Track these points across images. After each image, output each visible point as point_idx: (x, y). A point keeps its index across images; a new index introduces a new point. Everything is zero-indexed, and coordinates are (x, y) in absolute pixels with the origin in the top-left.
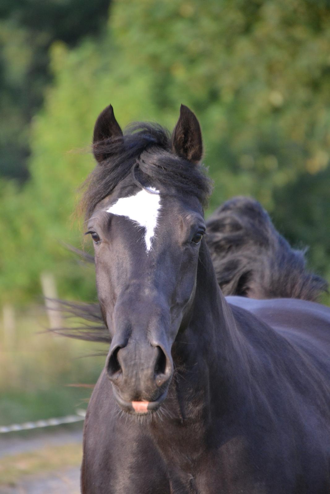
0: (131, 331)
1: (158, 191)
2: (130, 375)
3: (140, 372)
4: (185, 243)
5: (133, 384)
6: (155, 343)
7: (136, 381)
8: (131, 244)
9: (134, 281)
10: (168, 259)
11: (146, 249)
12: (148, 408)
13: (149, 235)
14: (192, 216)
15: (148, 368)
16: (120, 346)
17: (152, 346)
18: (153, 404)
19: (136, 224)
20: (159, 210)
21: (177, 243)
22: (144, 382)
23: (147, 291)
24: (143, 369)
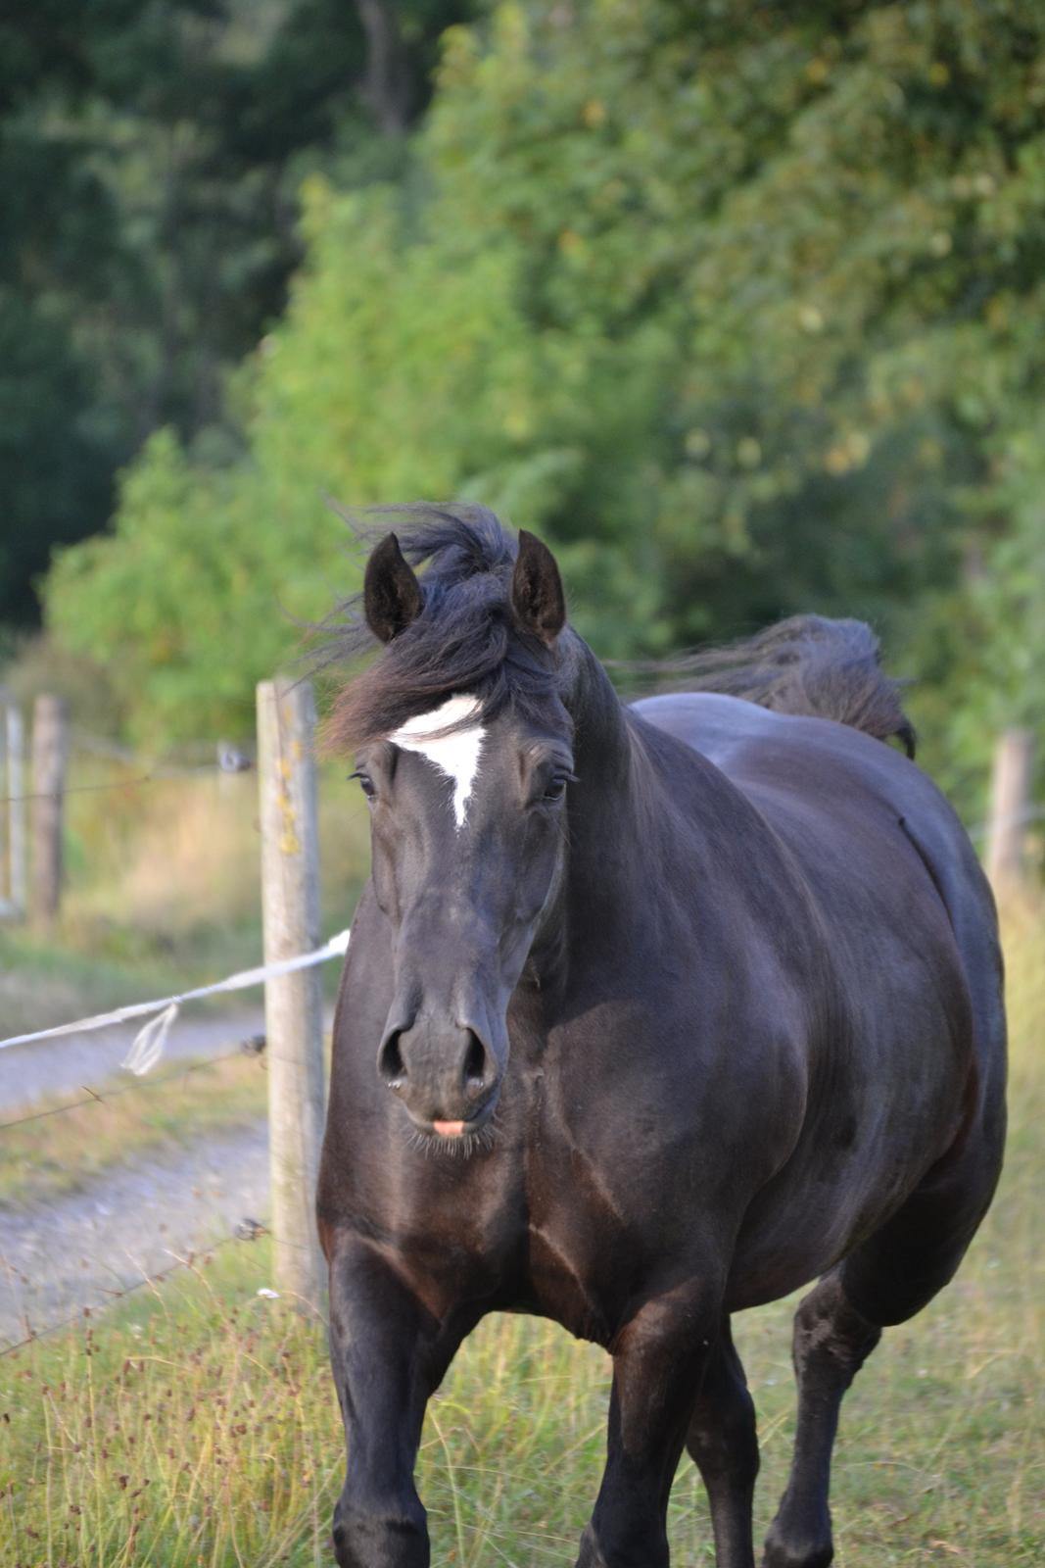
0: (422, 996)
2: (420, 1080)
3: (438, 1076)
4: (530, 803)
6: (464, 1021)
8: (429, 812)
10: (499, 839)
11: (454, 823)
12: (464, 1130)
13: (463, 793)
14: (541, 748)
15: (451, 1069)
16: (402, 1028)
17: (457, 1026)
18: (470, 1125)
19: (437, 773)
21: (516, 803)
22: (447, 1093)
23: (454, 913)
24: (442, 1071)
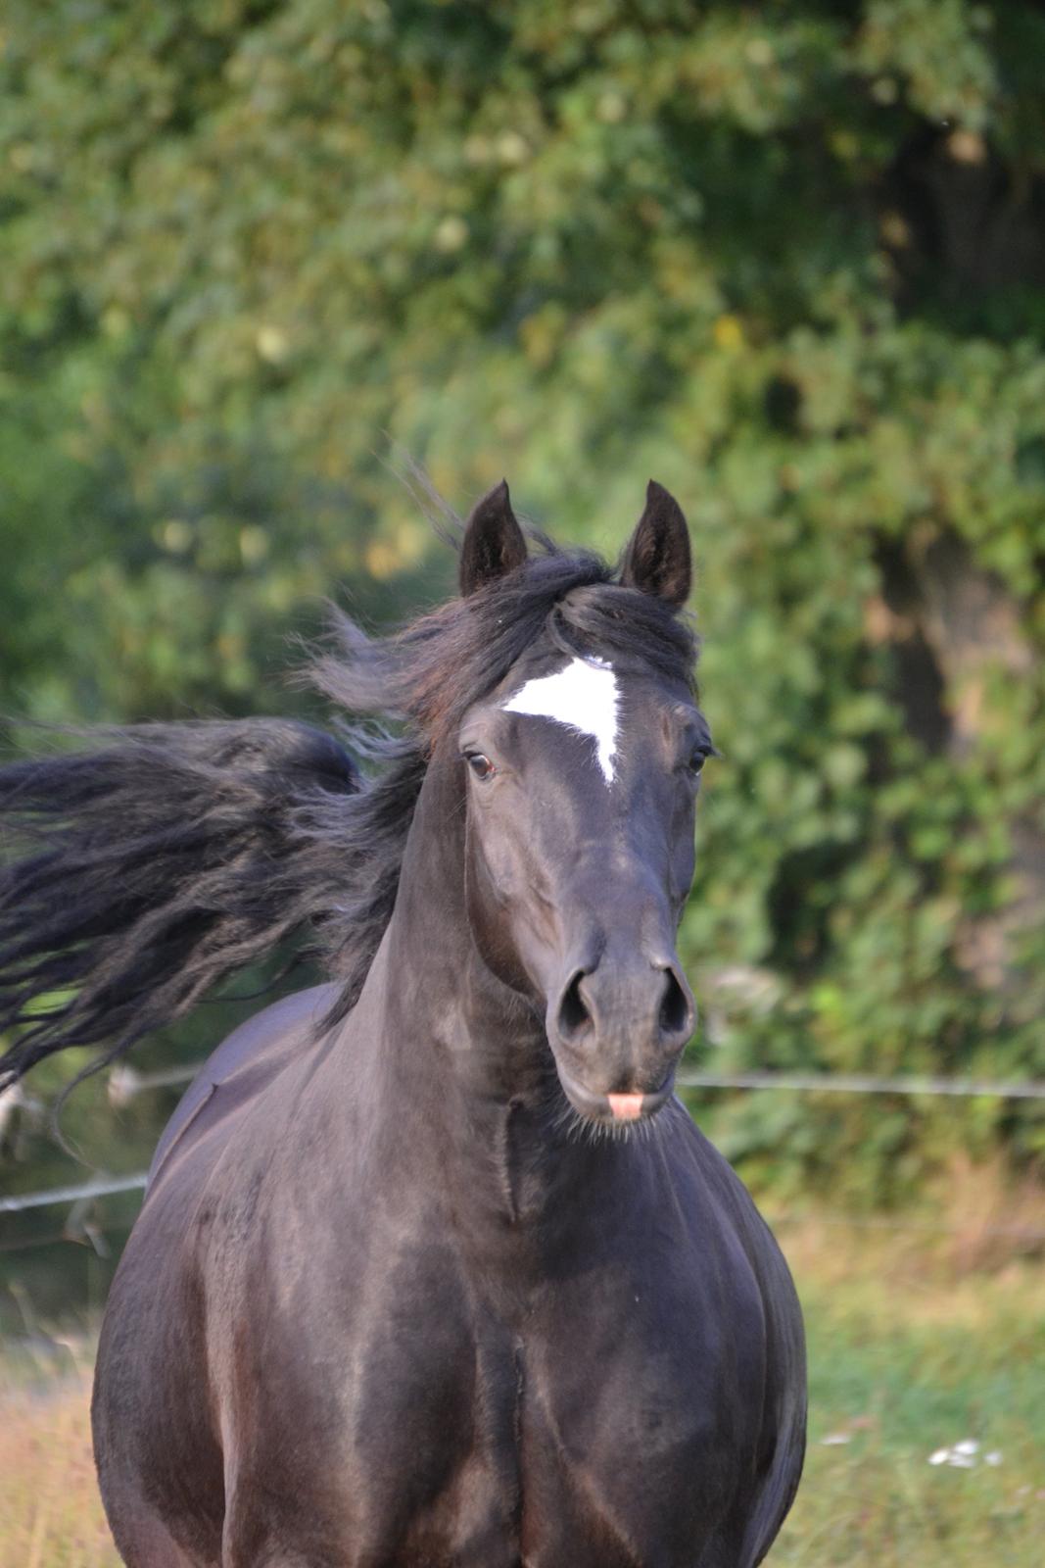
0: (605, 941)
1: (609, 664)
2: (609, 1034)
3: (630, 1027)
4: (677, 769)
5: (617, 1053)
6: (660, 961)
7: (622, 1047)
8: (570, 771)
9: (588, 843)
10: (649, 800)
11: (603, 779)
12: (643, 1107)
13: (606, 752)
14: (685, 709)
15: (646, 1017)
16: (584, 971)
17: (653, 968)
18: (652, 1099)
19: (572, 730)
20: (617, 702)
22: (640, 1048)
23: (622, 862)
24: (635, 1021)
